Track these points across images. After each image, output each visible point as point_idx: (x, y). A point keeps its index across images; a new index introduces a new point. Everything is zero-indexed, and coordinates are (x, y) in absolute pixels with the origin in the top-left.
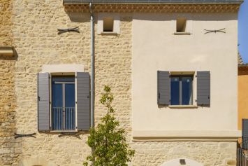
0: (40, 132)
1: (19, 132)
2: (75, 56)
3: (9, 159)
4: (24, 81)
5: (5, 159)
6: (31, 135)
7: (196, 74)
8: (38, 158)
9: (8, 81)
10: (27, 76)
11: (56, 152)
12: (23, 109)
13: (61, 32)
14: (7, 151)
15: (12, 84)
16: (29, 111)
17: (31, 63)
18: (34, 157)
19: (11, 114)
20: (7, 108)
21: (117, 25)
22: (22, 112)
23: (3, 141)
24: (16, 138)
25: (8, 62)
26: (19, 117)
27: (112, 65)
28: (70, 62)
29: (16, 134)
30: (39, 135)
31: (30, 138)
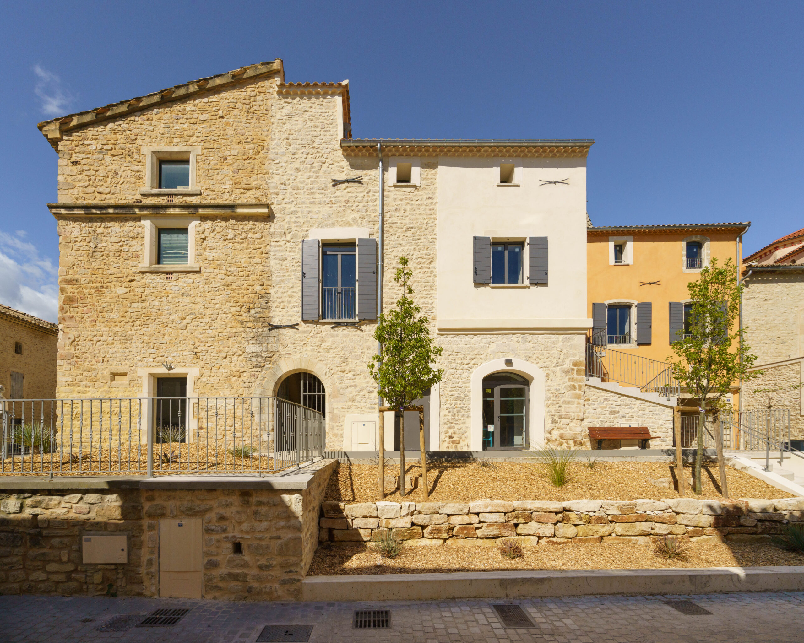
0: (305, 321)
1: (275, 321)
2: (357, 215)
3: (260, 359)
4: (282, 251)
5: (254, 359)
6: (291, 327)
7: (528, 241)
8: (300, 358)
9: (260, 251)
10: (288, 244)
11: (328, 350)
12: (281, 290)
13: (336, 183)
14: (256, 348)
15: (266, 256)
16: (289, 293)
17: (293, 226)
18: (296, 356)
19: (265, 297)
20: (258, 288)
21: (416, 173)
22: (280, 295)
23: (252, 335)
24: (270, 330)
25: (261, 225)
26: (275, 302)
27: (409, 229)
28: (349, 224)
29: (270, 325)
30: (303, 327)
31: (291, 330)
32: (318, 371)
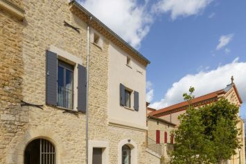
0: (47, 104)
1: (26, 100)
3: (13, 127)
4: (32, 51)
5: (8, 126)
6: (38, 106)
8: (44, 129)
9: (14, 43)
10: (35, 48)
11: (60, 126)
12: (30, 79)
13: (66, 24)
14: (11, 118)
15: (19, 49)
16: (36, 82)
17: (39, 37)
18: (40, 128)
19: (17, 79)
20: (12, 71)
21: (101, 42)
22: (29, 81)
23: (6, 106)
24: (22, 105)
25: (15, 24)
26: (26, 85)
28: (72, 52)
29: (22, 101)
30: (46, 108)
31: (38, 109)
32: (55, 138)
